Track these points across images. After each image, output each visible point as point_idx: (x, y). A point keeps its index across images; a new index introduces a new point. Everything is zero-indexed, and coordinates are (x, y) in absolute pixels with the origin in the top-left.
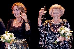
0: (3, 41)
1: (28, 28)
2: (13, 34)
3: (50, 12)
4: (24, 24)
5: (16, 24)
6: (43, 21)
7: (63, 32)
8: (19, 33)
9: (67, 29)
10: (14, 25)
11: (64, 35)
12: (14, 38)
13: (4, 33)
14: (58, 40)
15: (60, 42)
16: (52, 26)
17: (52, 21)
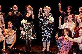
0: (22, 23)
1: (33, 17)
2: (26, 20)
3: (44, 10)
4: (31, 16)
5: (28, 15)
6: (41, 14)
7: (50, 19)
8: (29, 19)
9: (52, 18)
10: (27, 16)
11: (51, 21)
12: (27, 22)
13: (22, 20)
14: (48, 23)
15: (49, 24)
16: (45, 16)
17: (45, 14)
